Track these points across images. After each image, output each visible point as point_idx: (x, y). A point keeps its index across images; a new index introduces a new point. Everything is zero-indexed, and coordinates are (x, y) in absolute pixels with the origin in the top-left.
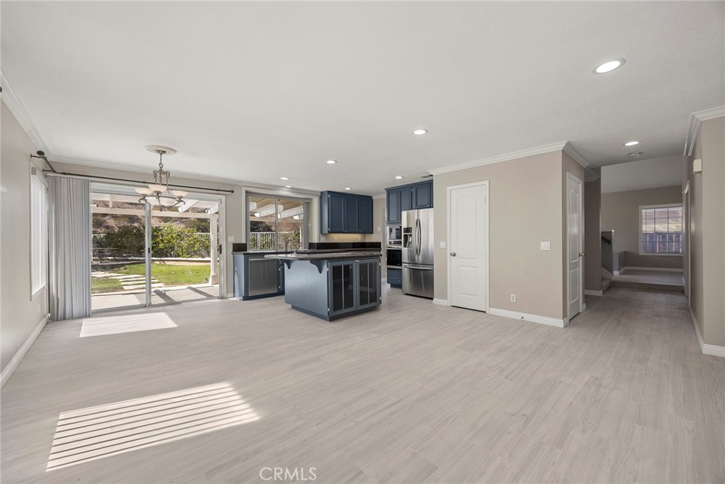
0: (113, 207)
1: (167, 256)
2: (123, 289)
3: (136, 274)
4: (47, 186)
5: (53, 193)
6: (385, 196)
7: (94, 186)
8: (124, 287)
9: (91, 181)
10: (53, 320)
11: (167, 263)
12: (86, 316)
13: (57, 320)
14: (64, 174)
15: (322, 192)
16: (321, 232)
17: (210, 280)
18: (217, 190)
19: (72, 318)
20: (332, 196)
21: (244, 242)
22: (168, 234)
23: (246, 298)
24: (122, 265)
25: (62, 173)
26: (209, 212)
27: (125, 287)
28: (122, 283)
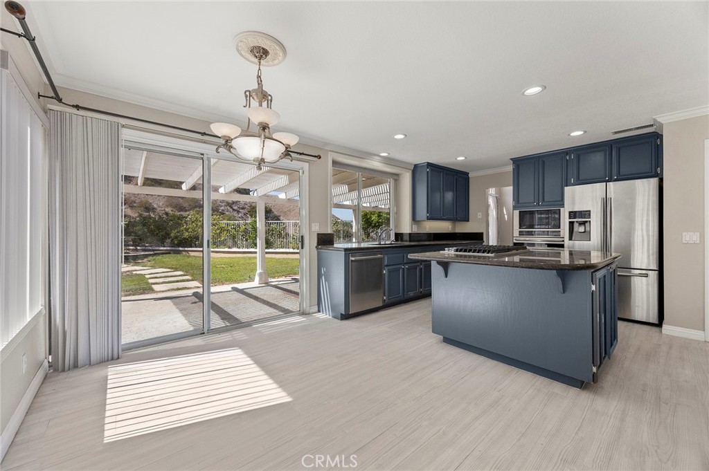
0: (144, 184)
1: (191, 247)
2: (152, 291)
3: (162, 267)
4: (47, 125)
5: (56, 137)
6: (510, 168)
7: (127, 135)
8: (154, 286)
9: (123, 126)
10: (56, 370)
11: (192, 254)
12: (113, 359)
13: (63, 370)
14: (77, 107)
15: (416, 166)
16: (414, 218)
17: (257, 278)
18: (301, 154)
19: (90, 364)
20: (432, 170)
21: (329, 231)
22: (193, 222)
23: (346, 317)
24: (146, 256)
25: (73, 106)
26: (255, 194)
27: (156, 287)
28: (150, 281)
